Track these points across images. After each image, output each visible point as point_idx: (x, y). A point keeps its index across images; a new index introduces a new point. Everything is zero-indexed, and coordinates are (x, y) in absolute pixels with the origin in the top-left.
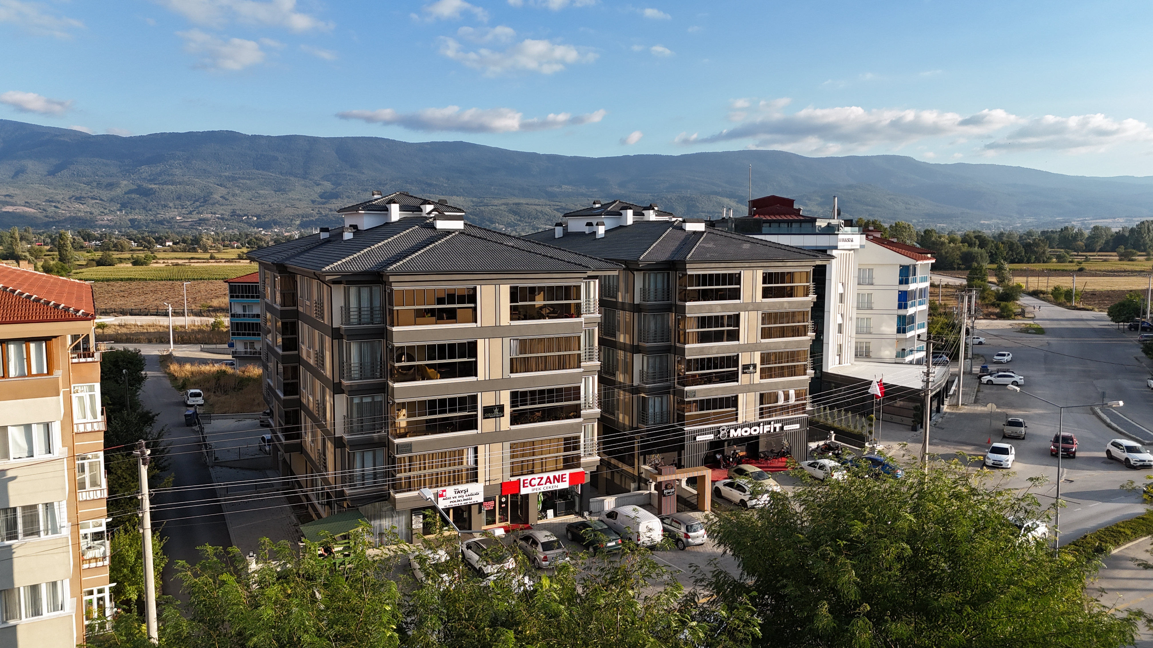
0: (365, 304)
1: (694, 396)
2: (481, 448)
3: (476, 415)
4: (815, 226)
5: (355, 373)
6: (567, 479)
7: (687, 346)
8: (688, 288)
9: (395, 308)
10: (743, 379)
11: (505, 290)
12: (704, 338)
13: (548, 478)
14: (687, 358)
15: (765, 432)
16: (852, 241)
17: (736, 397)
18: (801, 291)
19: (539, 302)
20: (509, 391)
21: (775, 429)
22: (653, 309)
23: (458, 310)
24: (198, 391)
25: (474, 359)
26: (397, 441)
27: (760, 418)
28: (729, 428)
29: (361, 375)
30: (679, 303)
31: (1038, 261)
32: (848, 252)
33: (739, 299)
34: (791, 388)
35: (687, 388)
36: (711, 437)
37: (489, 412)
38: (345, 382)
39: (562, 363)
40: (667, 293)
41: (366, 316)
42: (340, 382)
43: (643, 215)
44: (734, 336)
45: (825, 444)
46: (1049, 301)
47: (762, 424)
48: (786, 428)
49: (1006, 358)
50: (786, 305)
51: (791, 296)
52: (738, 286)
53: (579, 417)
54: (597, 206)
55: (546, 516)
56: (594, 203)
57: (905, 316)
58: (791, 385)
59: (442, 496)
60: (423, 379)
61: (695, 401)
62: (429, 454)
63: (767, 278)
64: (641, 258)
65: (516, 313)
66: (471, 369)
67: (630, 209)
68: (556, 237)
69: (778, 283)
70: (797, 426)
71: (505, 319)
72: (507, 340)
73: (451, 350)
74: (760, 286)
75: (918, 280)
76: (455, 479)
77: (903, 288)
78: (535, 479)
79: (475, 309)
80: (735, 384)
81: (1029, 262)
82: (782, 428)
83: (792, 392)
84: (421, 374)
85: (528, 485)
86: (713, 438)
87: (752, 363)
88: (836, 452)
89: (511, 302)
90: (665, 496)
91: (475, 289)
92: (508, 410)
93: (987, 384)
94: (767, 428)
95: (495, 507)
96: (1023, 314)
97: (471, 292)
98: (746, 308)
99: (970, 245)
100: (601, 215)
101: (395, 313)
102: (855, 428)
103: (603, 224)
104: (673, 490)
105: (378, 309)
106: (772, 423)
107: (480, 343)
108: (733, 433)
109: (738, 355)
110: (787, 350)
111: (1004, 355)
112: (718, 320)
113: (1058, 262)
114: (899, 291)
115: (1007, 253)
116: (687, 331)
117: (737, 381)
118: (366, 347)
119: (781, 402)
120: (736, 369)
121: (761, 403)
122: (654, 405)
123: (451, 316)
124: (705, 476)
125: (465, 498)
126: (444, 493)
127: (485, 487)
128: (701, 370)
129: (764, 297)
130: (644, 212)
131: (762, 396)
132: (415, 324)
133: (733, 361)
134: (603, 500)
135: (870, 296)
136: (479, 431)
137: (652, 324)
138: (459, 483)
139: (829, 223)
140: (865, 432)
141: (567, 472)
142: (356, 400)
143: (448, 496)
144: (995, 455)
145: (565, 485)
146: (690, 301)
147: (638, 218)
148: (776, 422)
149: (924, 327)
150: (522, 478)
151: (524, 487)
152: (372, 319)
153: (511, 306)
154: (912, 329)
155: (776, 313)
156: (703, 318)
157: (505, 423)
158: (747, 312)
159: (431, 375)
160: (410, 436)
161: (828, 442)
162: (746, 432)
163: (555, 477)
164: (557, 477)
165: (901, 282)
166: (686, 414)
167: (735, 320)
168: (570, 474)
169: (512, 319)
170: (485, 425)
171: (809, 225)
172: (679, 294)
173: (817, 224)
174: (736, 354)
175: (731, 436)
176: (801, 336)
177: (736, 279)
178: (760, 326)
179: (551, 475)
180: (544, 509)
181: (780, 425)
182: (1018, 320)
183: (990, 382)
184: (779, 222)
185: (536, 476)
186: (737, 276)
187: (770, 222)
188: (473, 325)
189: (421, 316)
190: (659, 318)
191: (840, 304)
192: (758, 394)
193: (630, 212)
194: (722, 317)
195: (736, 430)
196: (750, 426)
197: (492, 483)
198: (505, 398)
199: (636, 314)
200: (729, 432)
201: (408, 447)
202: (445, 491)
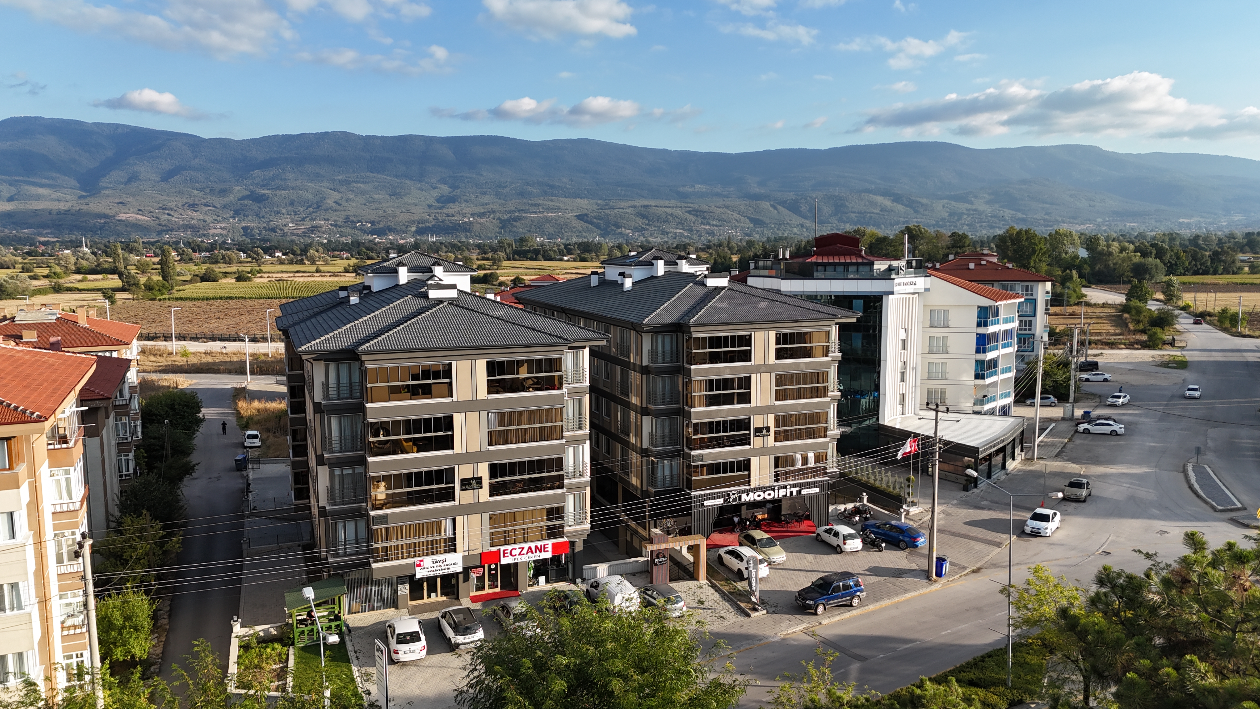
0: (344, 379)
1: (702, 460)
2: (459, 519)
3: (454, 488)
4: (873, 270)
5: (336, 445)
6: (550, 548)
7: (693, 410)
8: (694, 351)
9: (369, 385)
10: (756, 442)
11: (482, 365)
12: (713, 401)
13: (530, 548)
14: (694, 422)
15: (780, 496)
16: (915, 284)
17: (749, 460)
18: (819, 351)
19: (523, 374)
20: (487, 464)
21: (791, 493)
22: (661, 372)
23: (433, 386)
24: (255, 432)
25: (450, 433)
26: (373, 513)
27: (776, 481)
28: (741, 492)
29: (341, 448)
30: (686, 365)
31: (1226, 271)
32: (911, 296)
33: (750, 361)
34: (810, 451)
35: (693, 453)
36: (720, 501)
37: (466, 484)
38: (326, 455)
39: (543, 435)
40: (676, 355)
41: (345, 392)
42: (323, 455)
43: (677, 264)
44: (745, 398)
45: (855, 507)
46: (1214, 325)
47: (776, 488)
48: (804, 492)
49: (1121, 400)
50: (803, 366)
51: (809, 357)
52: (749, 348)
53: (562, 487)
54: (633, 254)
55: (538, 582)
56: (630, 251)
57: (983, 362)
58: (810, 448)
59: (419, 565)
60: (402, 453)
61: (703, 466)
62: (406, 526)
63: (781, 339)
64: (646, 320)
65: (493, 388)
66: (448, 443)
67: (661, 259)
68: (592, 285)
69: (793, 344)
70: (817, 490)
71: (482, 393)
72: (484, 414)
73: (427, 425)
74: (773, 346)
75: (1001, 321)
76: (432, 549)
77: (982, 330)
78: (515, 549)
79: (450, 384)
80: (747, 447)
81: (1215, 273)
82: (799, 492)
83: (811, 455)
84: (396, 448)
85: (509, 554)
86: (722, 502)
87: (766, 426)
88: (864, 516)
89: (488, 376)
90: (656, 565)
91: (450, 364)
92: (486, 482)
93: (1083, 432)
94: (782, 492)
95: (484, 574)
96: (1172, 343)
97: (447, 368)
98: (758, 369)
99: (1144, 254)
100: (631, 266)
101: (369, 390)
102: (894, 488)
103: (630, 276)
104: (665, 559)
105: (357, 384)
106: (788, 487)
107: (456, 417)
108: (745, 498)
109: (750, 418)
110: (805, 412)
111: (1119, 397)
112: (726, 383)
113: (1251, 273)
114: (977, 334)
115: (1190, 263)
116: (693, 394)
117: (749, 444)
118: (346, 422)
119: (799, 465)
120: (747, 432)
121: (776, 466)
122: (665, 468)
123: (427, 391)
124: (699, 545)
125: (443, 567)
126: (422, 563)
127: (464, 557)
128: (709, 433)
129: (778, 358)
130: (678, 261)
131: (777, 459)
132: (389, 400)
133: (745, 424)
134: (596, 568)
135: (945, 339)
136: (457, 503)
137: (660, 384)
138: (437, 553)
139: (890, 266)
140: (904, 494)
141: (550, 542)
142: (337, 472)
143: (425, 566)
144: (1035, 522)
145: (548, 555)
146: (696, 364)
147: (670, 268)
148: (793, 486)
149: (1010, 371)
150: (502, 548)
151: (504, 556)
152: (351, 395)
153: (488, 380)
154: (995, 373)
155: (792, 375)
156: (711, 381)
157: (484, 494)
158: (759, 375)
159: (407, 449)
160: (387, 508)
161: (858, 504)
162: (759, 496)
163: (536, 547)
164: (539, 547)
165: (979, 325)
166: (693, 478)
167: (746, 382)
168: (553, 544)
169: (489, 392)
170: (463, 497)
171: (867, 268)
172: (687, 356)
173: (875, 267)
174: (747, 417)
175: (743, 500)
176: (821, 397)
177: (747, 341)
178: (774, 388)
179: (533, 545)
180: (536, 576)
181: (797, 489)
182: (1166, 350)
183: (1086, 431)
184: (835, 265)
185: (517, 546)
186: (747, 337)
187: (824, 265)
188: (449, 400)
189: (395, 392)
190: (667, 381)
191: (903, 351)
192: (772, 457)
193: (661, 263)
194: (732, 379)
195: (748, 495)
196: (764, 489)
197: (471, 553)
198: (483, 471)
199: (644, 376)
200: (740, 497)
201: (384, 519)
202: (422, 561)
